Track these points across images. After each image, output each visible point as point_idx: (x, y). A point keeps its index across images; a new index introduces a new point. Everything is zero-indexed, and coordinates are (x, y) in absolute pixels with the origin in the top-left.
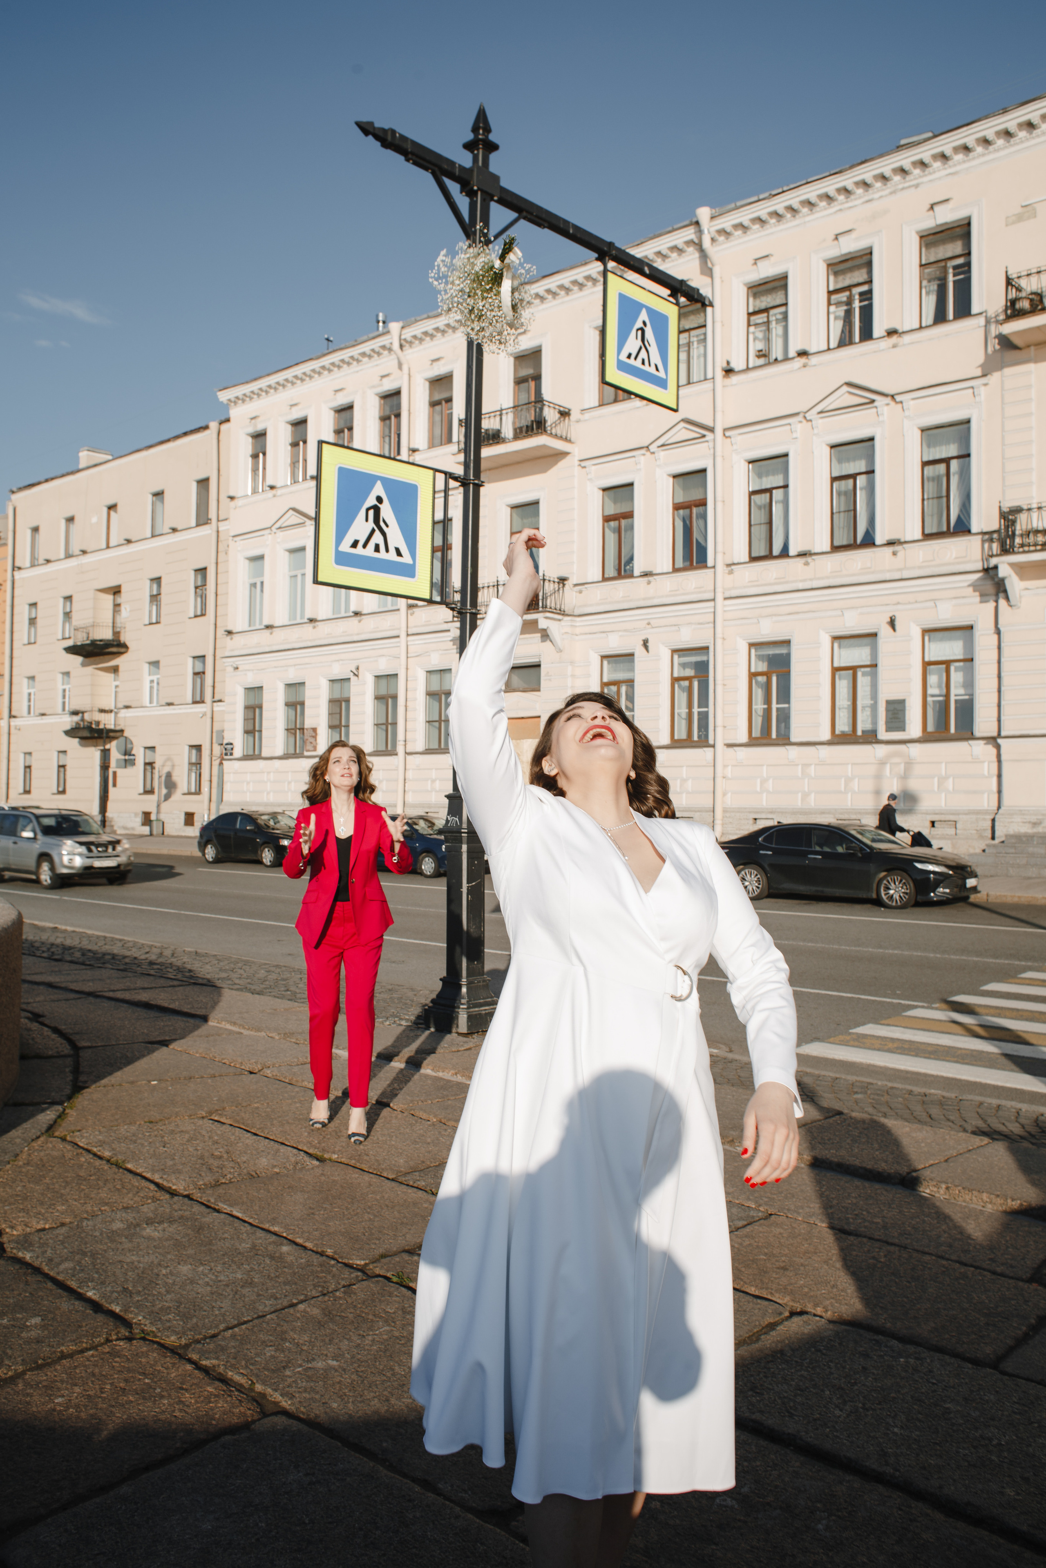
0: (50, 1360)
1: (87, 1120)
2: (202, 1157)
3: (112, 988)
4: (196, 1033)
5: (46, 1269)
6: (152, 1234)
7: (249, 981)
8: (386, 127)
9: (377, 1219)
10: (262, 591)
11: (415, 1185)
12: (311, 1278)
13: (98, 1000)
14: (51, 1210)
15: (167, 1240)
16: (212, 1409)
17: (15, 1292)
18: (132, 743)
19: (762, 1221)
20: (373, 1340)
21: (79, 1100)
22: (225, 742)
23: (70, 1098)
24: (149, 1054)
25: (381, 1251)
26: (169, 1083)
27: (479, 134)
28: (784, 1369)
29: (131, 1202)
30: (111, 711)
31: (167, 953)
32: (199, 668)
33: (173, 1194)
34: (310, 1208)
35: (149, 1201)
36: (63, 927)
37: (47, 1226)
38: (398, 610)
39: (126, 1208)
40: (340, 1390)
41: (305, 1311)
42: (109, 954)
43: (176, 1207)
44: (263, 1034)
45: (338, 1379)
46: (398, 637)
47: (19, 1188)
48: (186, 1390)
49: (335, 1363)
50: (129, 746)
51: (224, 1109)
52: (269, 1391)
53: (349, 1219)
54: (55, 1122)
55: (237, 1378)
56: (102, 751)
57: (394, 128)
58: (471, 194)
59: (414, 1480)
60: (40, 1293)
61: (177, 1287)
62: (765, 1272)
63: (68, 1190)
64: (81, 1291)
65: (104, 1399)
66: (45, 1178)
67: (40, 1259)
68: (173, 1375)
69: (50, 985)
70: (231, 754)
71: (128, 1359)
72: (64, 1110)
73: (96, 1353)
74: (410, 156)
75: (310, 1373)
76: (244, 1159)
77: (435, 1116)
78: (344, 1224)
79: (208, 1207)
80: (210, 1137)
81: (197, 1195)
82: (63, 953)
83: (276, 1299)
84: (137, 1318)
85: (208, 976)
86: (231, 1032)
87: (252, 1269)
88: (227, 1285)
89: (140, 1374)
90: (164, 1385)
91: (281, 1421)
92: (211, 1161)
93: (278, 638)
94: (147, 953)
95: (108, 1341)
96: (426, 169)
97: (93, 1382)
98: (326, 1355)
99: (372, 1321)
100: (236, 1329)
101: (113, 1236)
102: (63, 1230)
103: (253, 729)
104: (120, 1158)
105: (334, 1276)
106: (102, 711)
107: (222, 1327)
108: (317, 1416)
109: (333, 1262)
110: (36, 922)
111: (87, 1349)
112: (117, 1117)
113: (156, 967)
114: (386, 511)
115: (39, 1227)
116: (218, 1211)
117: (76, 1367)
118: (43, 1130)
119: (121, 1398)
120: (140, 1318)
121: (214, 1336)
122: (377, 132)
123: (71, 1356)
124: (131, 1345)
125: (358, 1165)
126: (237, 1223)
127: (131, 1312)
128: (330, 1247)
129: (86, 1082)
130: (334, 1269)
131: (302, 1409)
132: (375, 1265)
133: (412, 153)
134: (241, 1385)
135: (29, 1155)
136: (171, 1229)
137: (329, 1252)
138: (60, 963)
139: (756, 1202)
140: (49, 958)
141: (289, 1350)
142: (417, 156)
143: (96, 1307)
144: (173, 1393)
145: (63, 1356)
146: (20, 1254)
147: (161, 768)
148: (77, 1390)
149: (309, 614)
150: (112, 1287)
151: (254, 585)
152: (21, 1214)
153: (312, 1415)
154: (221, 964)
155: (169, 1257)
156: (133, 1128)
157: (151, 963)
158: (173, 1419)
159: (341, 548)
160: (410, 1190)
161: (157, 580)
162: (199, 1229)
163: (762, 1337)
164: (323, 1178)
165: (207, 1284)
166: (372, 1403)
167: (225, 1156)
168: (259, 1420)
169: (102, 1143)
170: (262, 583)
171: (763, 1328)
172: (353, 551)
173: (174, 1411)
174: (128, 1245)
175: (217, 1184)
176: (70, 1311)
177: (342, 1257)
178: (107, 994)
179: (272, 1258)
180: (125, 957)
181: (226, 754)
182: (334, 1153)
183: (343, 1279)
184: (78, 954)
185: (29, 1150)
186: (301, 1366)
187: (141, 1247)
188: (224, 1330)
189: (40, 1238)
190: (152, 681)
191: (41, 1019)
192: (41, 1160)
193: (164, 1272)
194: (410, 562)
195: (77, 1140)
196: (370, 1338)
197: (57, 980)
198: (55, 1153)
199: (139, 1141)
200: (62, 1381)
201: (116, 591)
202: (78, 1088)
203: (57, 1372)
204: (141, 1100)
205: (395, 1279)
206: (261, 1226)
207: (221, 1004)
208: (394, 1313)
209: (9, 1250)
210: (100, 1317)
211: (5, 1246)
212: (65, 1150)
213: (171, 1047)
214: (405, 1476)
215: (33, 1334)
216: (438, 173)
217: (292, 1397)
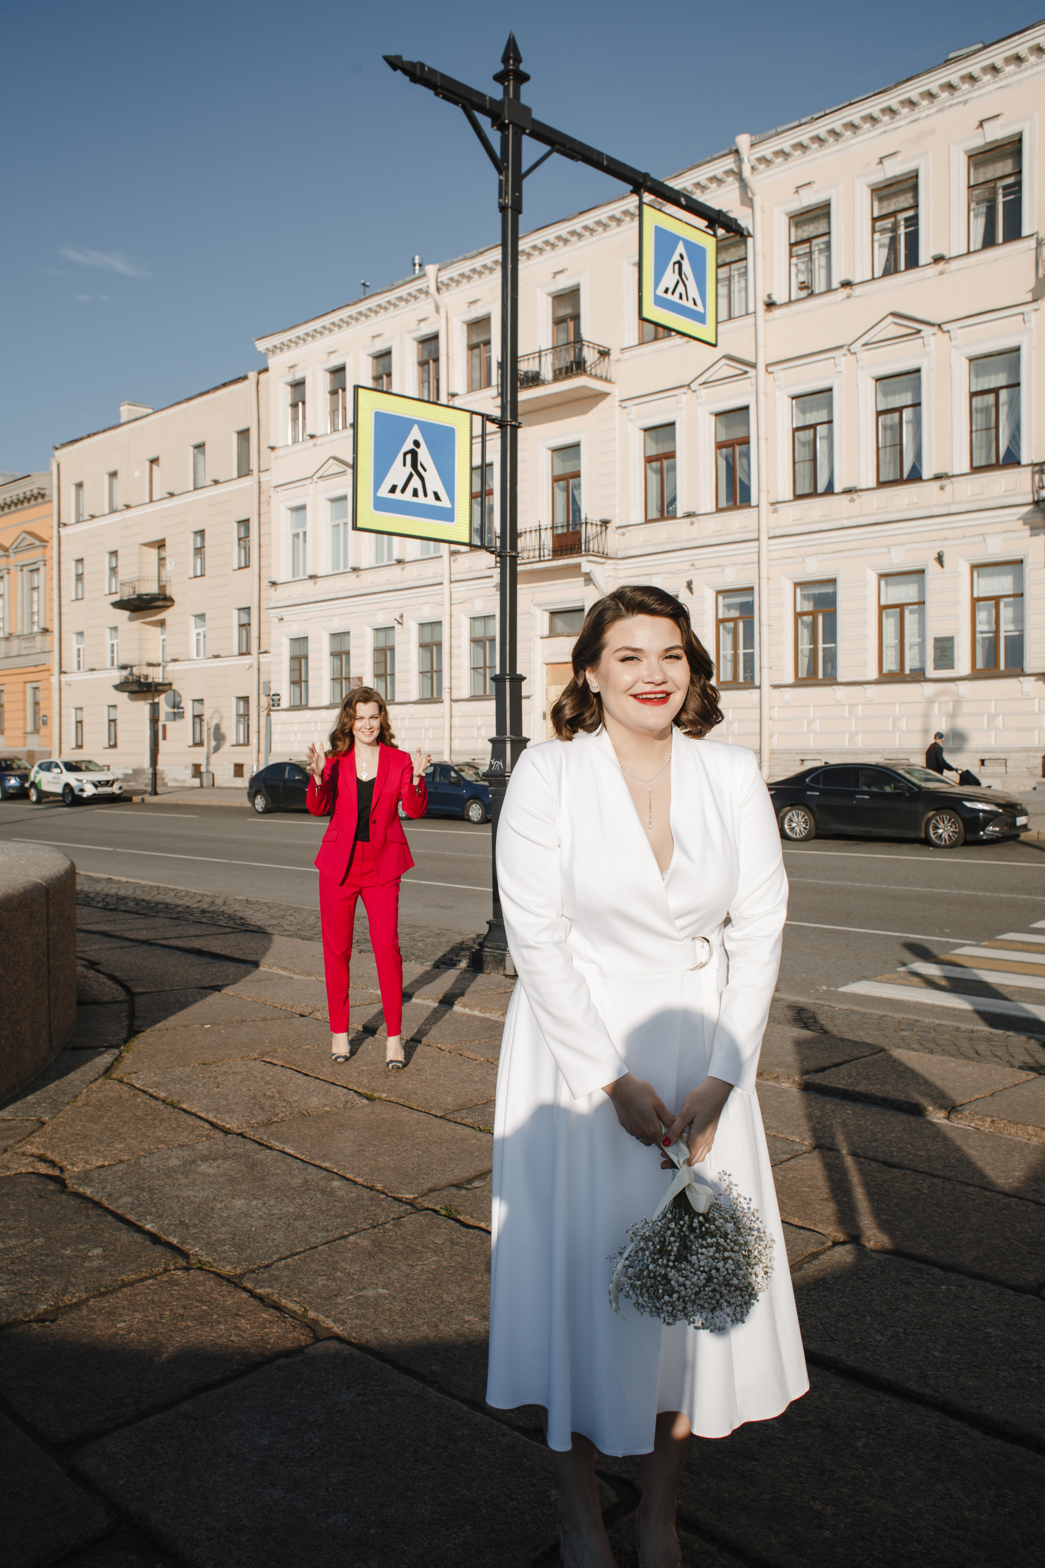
0: (111, 1288)
1: (143, 1063)
2: (254, 1097)
3: (166, 935)
4: (248, 978)
5: (106, 1203)
6: (207, 1170)
7: (299, 927)
8: (415, 61)
9: (425, 1155)
10: (305, 541)
11: (463, 1122)
12: (361, 1211)
13: (152, 948)
14: (109, 1148)
15: (221, 1176)
16: (267, 1334)
17: (78, 1225)
18: (180, 696)
19: (806, 1155)
20: (422, 1270)
21: (135, 1043)
22: (272, 693)
23: (126, 1041)
24: (202, 999)
25: (430, 1185)
26: (221, 1027)
27: (509, 65)
28: (825, 1296)
29: (187, 1141)
30: (159, 665)
31: (219, 901)
32: (244, 620)
33: (227, 1132)
34: (360, 1145)
35: (204, 1139)
36: (118, 878)
37: (106, 1163)
38: (441, 557)
39: (181, 1146)
40: (390, 1317)
41: (355, 1242)
42: (162, 903)
43: (230, 1144)
44: (313, 978)
45: (389, 1306)
46: (441, 584)
47: (79, 1128)
48: (242, 1316)
49: (385, 1291)
50: (177, 699)
51: (275, 1051)
52: (321, 1317)
53: (398, 1155)
54: (112, 1064)
55: (291, 1305)
56: (151, 704)
57: (423, 61)
58: (502, 127)
59: (462, 1401)
60: (101, 1226)
61: (232, 1221)
62: (809, 1204)
63: (125, 1129)
64: (140, 1224)
65: (164, 1324)
66: (103, 1118)
67: (100, 1194)
68: (229, 1303)
69: (105, 934)
70: (279, 705)
71: (186, 1288)
72: (121, 1053)
73: (155, 1282)
74: (439, 90)
75: (360, 1301)
76: (296, 1098)
77: (483, 1056)
78: (394, 1160)
79: (261, 1144)
80: (262, 1078)
81: (250, 1133)
82: (117, 903)
83: (328, 1231)
84: (193, 1249)
85: (259, 923)
86: (281, 977)
87: (304, 1203)
88: (280, 1219)
89: (197, 1301)
90: (220, 1312)
91: (333, 1345)
92: (263, 1101)
93: (322, 588)
94: (199, 901)
95: (166, 1270)
96: (456, 103)
97: (153, 1309)
98: (377, 1284)
99: (421, 1252)
100: (289, 1260)
101: (169, 1172)
102: (122, 1167)
103: (299, 680)
104: (175, 1098)
105: (383, 1210)
106: (150, 665)
107: (275, 1257)
108: (368, 1341)
109: (382, 1196)
110: (91, 874)
111: (147, 1278)
112: (172, 1059)
113: (207, 915)
114: (424, 455)
115: (98, 1164)
116: (271, 1148)
117: (136, 1295)
118: (101, 1072)
119: (179, 1323)
120: (197, 1249)
121: (268, 1266)
122: (405, 66)
123: (131, 1284)
124: (189, 1274)
125: (407, 1103)
126: (289, 1160)
127: (188, 1244)
128: (380, 1182)
129: (141, 1026)
130: (384, 1203)
131: (354, 1334)
132: (424, 1198)
133: (442, 87)
134: (295, 1312)
135: (88, 1096)
136: (225, 1166)
137: (379, 1186)
138: (115, 913)
139: (800, 1136)
140: (104, 908)
141: (341, 1279)
142: (447, 90)
143: (155, 1239)
144: (229, 1319)
145: (124, 1284)
146: (81, 1190)
147: (210, 721)
148: (138, 1315)
149: (352, 564)
150: (170, 1220)
151: (296, 536)
152: (81, 1152)
153: (363, 1340)
154: (272, 911)
155: (224, 1192)
156: (188, 1070)
157: (203, 912)
158: (230, 1343)
159: (379, 494)
160: (458, 1127)
161: (201, 533)
162: (253, 1166)
163: (805, 1265)
164: (373, 1116)
165: (261, 1217)
166: (422, 1329)
167: (277, 1095)
168: (312, 1344)
169: (157, 1085)
170: (305, 533)
171: (806, 1257)
172: (391, 496)
173: (230, 1336)
174: (184, 1181)
175: (269, 1123)
176: (130, 1243)
177: (391, 1192)
178: (160, 942)
179: (323, 1192)
180: (178, 906)
181: (273, 705)
182: (383, 1092)
183: (392, 1212)
184: (132, 904)
185: (88, 1091)
186: (352, 1294)
187: (197, 1183)
188: (277, 1261)
189: (100, 1175)
190: (198, 634)
191: (97, 967)
192: (99, 1101)
193: (219, 1206)
194: (449, 505)
195: (134, 1082)
196: (419, 1268)
197: (112, 929)
198: (112, 1094)
199: (193, 1082)
200: (124, 1308)
201: (161, 545)
202: (133, 1032)
203: (119, 1299)
204: (194, 1043)
205: (443, 1212)
206: (312, 1162)
207: (272, 950)
208: (442, 1244)
209: (70, 1185)
210: (159, 1248)
211: (67, 1182)
212: (122, 1091)
213: (224, 991)
214: (454, 1397)
215: (95, 1263)
216: (468, 107)
217: (344, 1323)
